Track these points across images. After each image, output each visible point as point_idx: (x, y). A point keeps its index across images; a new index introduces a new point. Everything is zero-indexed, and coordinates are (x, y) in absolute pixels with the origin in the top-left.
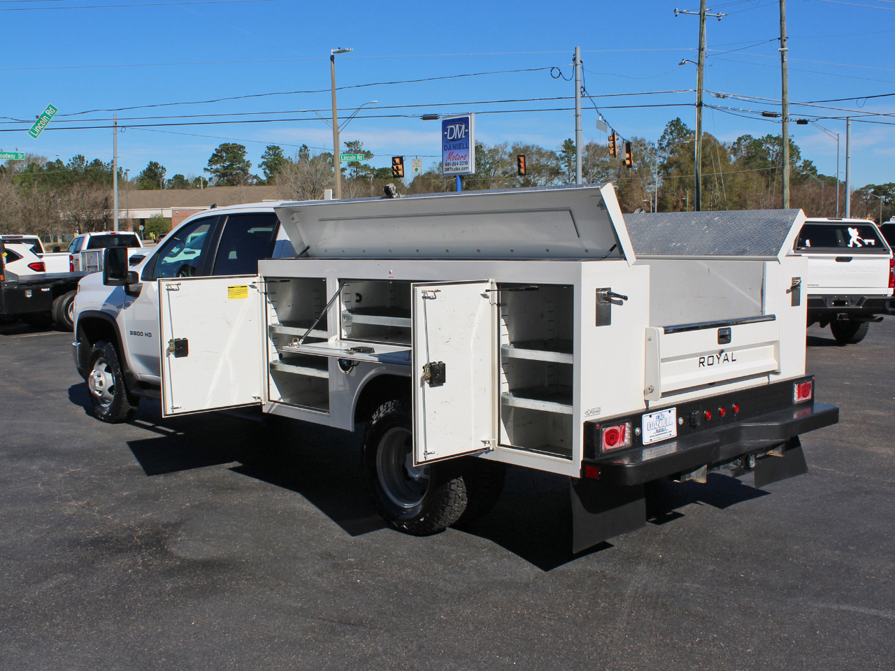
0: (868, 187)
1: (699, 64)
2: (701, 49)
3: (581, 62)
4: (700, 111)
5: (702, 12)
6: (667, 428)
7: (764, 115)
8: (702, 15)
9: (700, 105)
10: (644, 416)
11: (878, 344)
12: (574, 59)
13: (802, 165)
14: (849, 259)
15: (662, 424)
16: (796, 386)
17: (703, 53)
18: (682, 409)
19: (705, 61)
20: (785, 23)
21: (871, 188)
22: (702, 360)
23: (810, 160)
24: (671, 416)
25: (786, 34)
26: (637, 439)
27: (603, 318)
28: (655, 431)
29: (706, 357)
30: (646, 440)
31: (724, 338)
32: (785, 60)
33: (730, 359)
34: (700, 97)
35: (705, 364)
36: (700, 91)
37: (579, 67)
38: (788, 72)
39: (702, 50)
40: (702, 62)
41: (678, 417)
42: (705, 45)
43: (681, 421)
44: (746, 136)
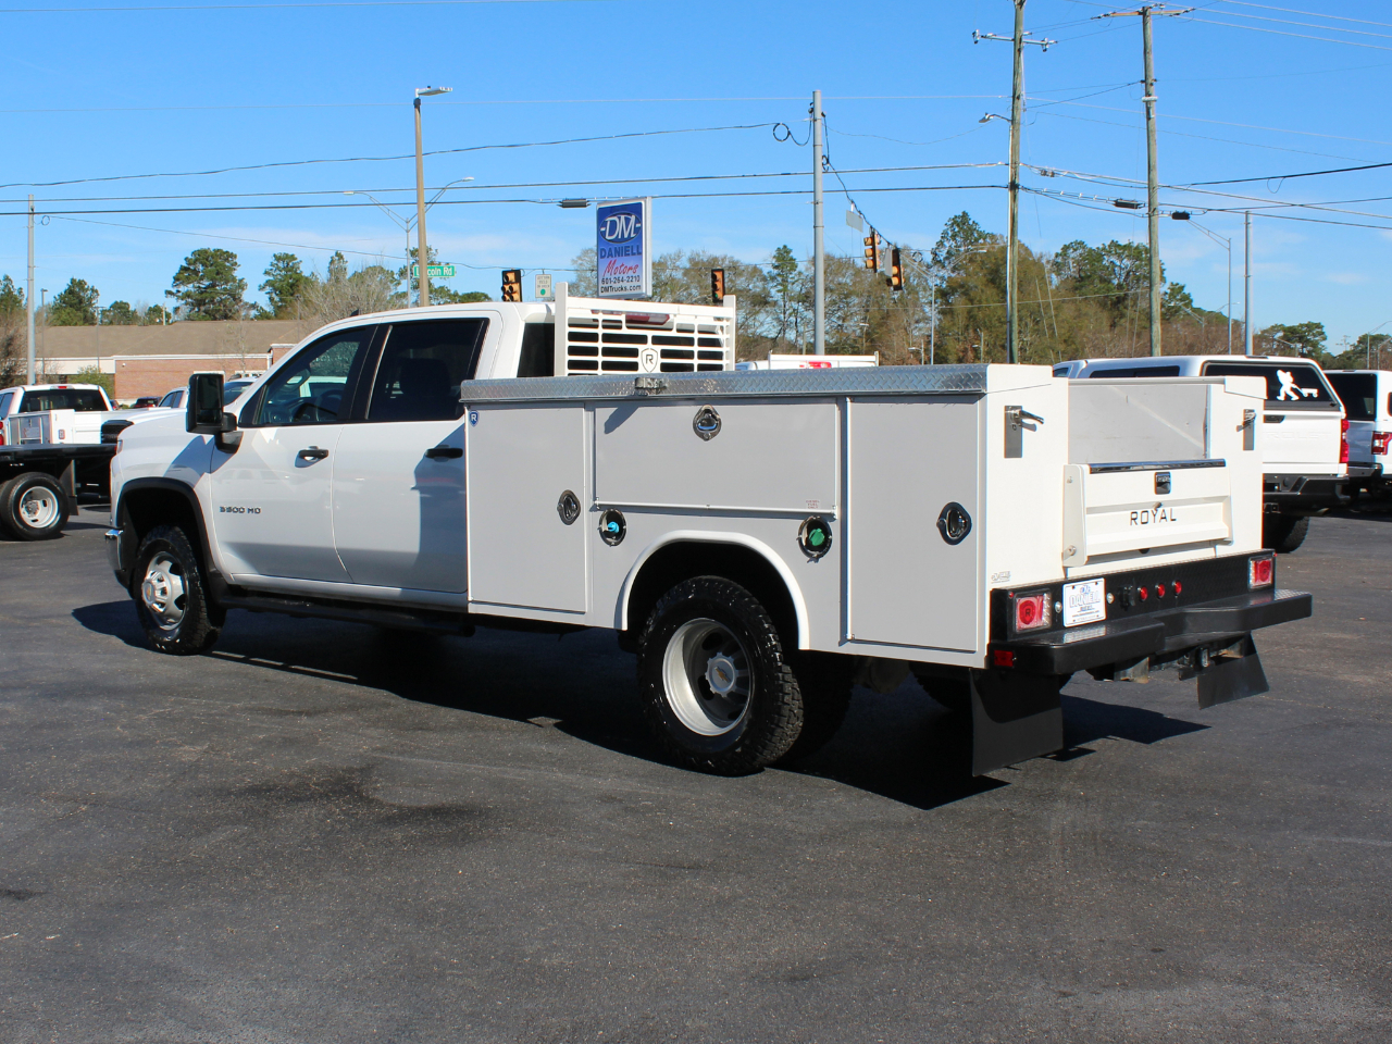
0: (1275, 328)
1: (1013, 121)
2: (1016, 97)
3: (823, 115)
4: (1014, 198)
5: (1018, 37)
6: (1094, 606)
7: (1118, 204)
8: (1018, 42)
9: (1014, 186)
10: (1065, 586)
11: (1322, 553)
12: (812, 111)
13: (1169, 291)
14: (1279, 419)
15: (1087, 600)
16: (1252, 564)
17: (1020, 103)
18: (1113, 582)
19: (1021, 116)
20: (1151, 57)
21: (1278, 331)
22: (1134, 516)
23: (1181, 284)
24: (1098, 588)
25: (1153, 75)
26: (1057, 617)
27: (1013, 449)
28: (1079, 608)
29: (1139, 512)
30: (1068, 622)
31: (1162, 486)
32: (1152, 116)
33: (1168, 518)
34: (1015, 175)
35: (1138, 521)
36: (1015, 164)
37: (818, 123)
38: (1157, 136)
39: (1018, 98)
40: (1017, 118)
41: (1107, 592)
42: (1022, 91)
43: (1111, 598)
44: (1076, 243)
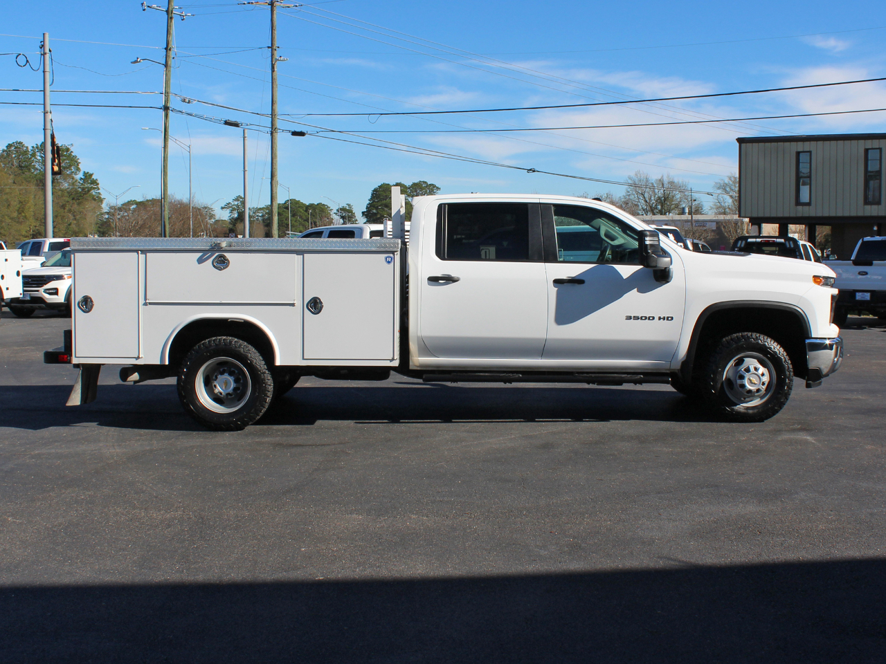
1: (166, 65)
2: (167, 49)
3: (50, 51)
4: (166, 116)
5: (170, 9)
7: (227, 123)
8: (170, 12)
9: (166, 108)
12: (42, 46)
13: (83, 177)
17: (172, 54)
19: (171, 62)
20: (276, 32)
25: (276, 44)
32: (276, 70)
34: (167, 101)
36: (167, 94)
37: (47, 56)
38: (278, 82)
39: (170, 50)
40: (169, 63)
42: (173, 45)
44: (17, 142)
